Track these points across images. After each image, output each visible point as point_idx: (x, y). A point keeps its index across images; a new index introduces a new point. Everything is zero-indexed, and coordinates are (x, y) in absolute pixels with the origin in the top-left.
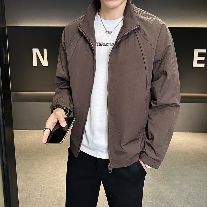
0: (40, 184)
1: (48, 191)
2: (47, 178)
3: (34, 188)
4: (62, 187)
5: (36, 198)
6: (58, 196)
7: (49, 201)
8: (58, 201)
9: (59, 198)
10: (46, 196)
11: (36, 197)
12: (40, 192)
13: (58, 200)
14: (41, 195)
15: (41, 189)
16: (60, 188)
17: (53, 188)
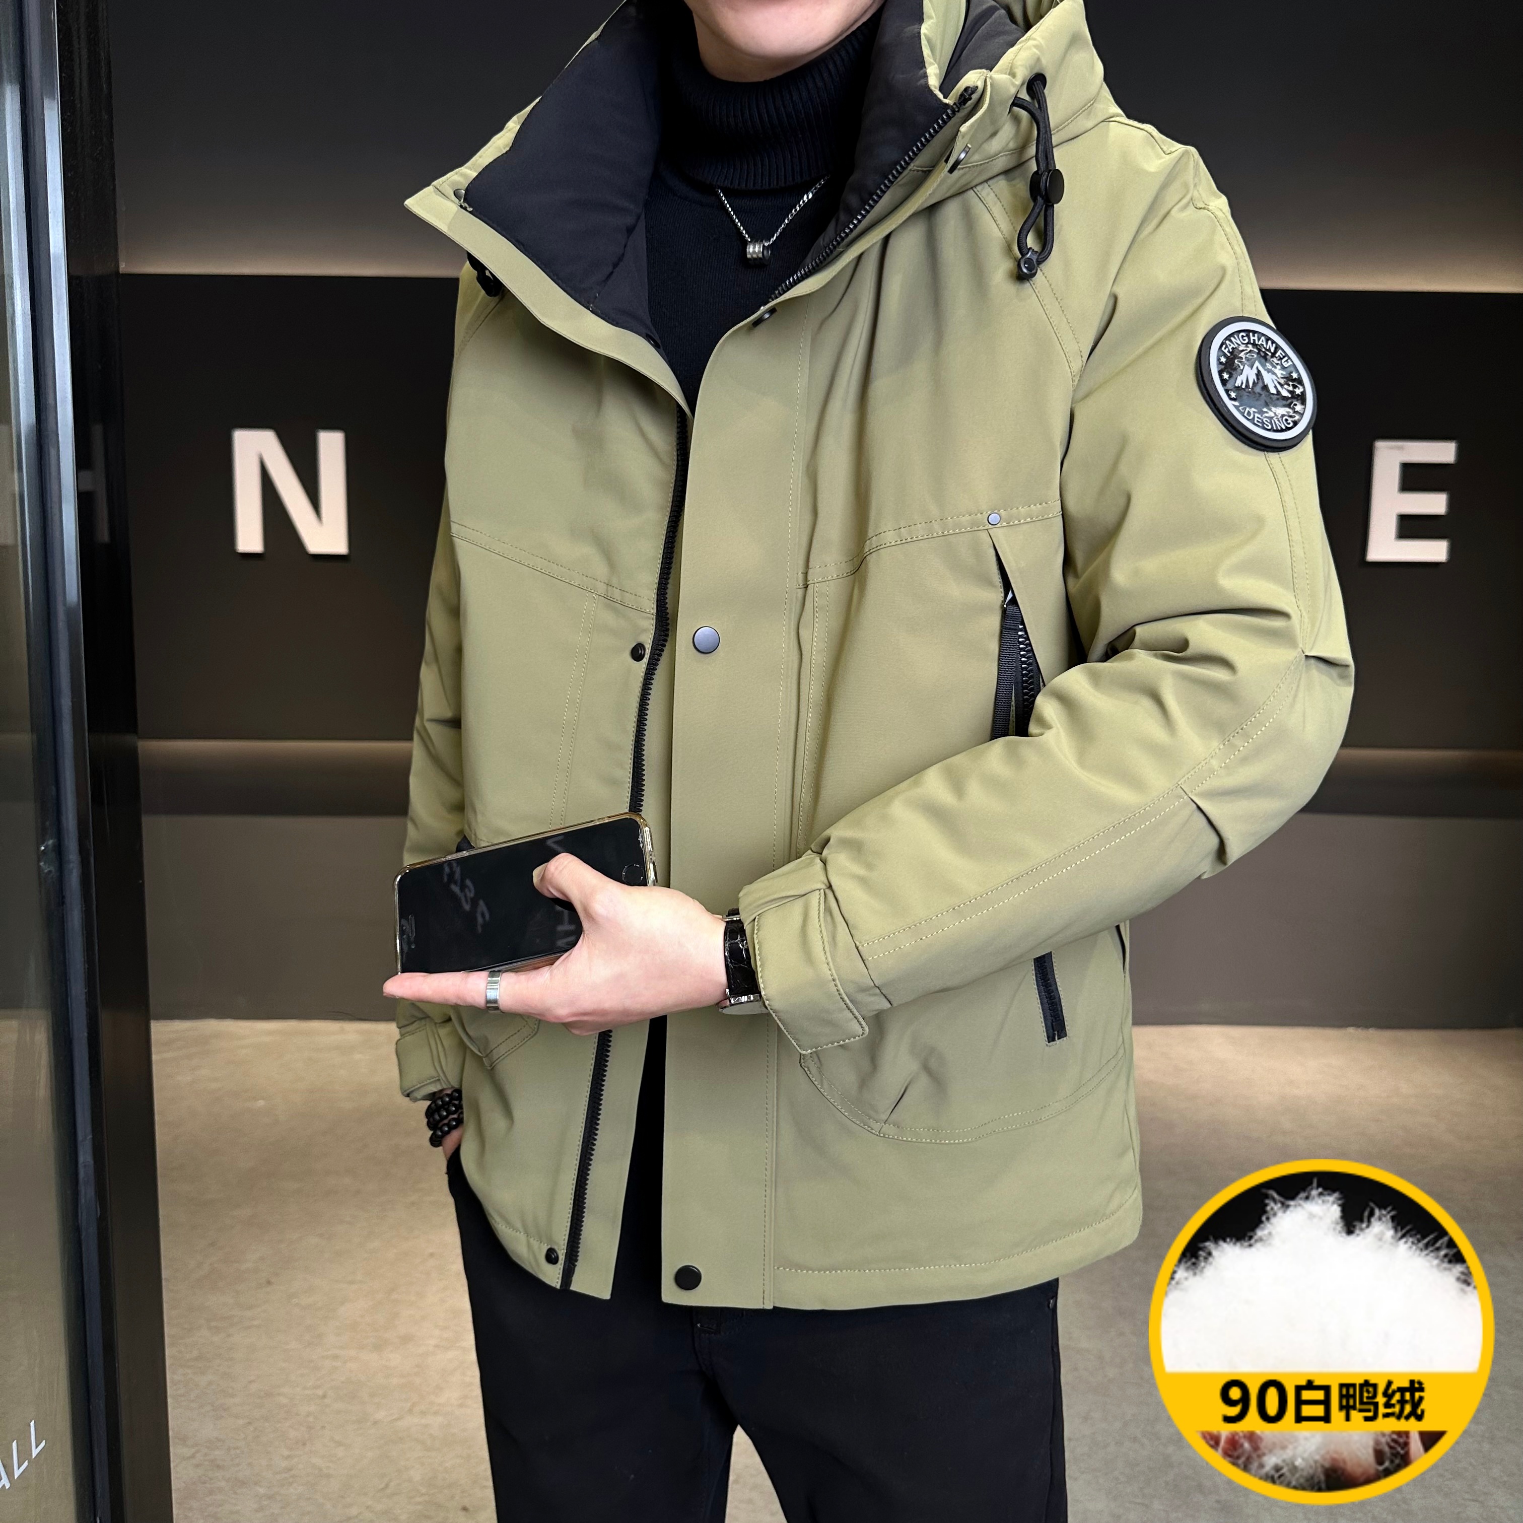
0: (284, 1401)
1: (339, 1444)
2: (336, 1357)
3: (241, 1422)
4: (440, 1419)
5: (262, 1491)
6: (416, 1474)
7: (354, 1511)
8: (419, 1507)
9: (424, 1491)
10: (329, 1476)
11: (256, 1484)
12: (286, 1453)
13: (418, 1499)
14: (292, 1472)
15: (292, 1434)
16: (426, 1426)
17: (375, 1423)
